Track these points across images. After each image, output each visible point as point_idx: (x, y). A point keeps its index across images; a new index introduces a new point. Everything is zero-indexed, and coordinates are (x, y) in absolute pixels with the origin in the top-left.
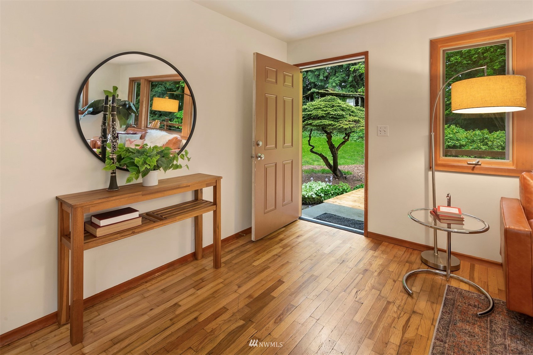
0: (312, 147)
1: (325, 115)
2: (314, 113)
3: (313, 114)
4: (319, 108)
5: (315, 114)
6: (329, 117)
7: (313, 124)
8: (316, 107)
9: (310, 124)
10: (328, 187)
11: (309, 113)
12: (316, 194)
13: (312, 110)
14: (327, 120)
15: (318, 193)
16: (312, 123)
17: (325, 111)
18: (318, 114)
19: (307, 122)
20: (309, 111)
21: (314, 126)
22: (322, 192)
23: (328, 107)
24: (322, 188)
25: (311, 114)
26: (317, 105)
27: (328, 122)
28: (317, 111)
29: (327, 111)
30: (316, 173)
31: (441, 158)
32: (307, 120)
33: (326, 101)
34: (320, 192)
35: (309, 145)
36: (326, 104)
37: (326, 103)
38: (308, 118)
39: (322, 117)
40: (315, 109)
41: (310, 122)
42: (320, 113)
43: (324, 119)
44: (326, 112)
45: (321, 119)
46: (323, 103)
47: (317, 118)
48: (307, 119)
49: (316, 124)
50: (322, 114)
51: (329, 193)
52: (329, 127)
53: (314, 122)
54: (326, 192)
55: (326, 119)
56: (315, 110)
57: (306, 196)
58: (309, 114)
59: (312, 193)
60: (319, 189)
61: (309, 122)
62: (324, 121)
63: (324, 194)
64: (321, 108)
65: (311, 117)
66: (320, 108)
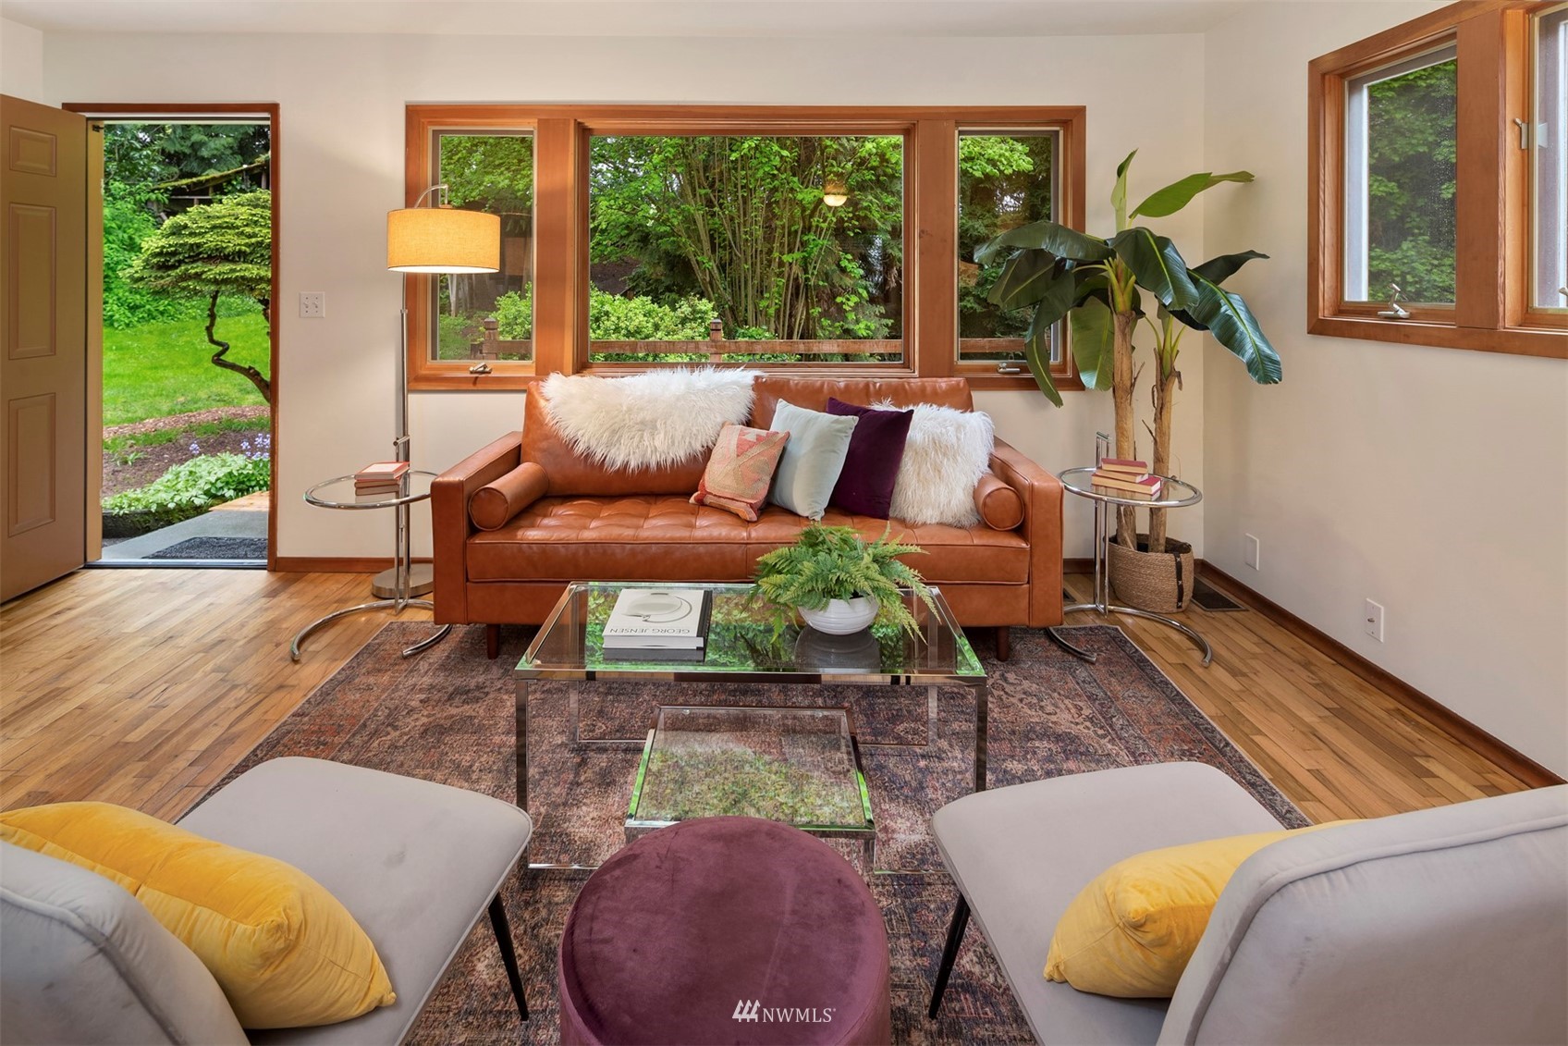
0: (221, 348)
1: (248, 250)
2: (211, 240)
3: (205, 243)
4: (227, 227)
5: (214, 244)
6: (262, 255)
7: (204, 277)
8: (220, 221)
9: (198, 276)
10: (250, 466)
11: (192, 241)
12: (207, 493)
13: (206, 233)
14: (256, 263)
15: (213, 491)
16: (204, 272)
17: (250, 236)
18: (224, 245)
19: (187, 270)
20: (195, 233)
21: (209, 281)
22: (227, 483)
23: (261, 226)
24: (230, 473)
25: (198, 245)
26: (224, 217)
27: (255, 272)
28: (223, 235)
29: (257, 237)
30: (241, 430)
31: (428, 363)
32: (186, 263)
33: (256, 206)
34: (221, 485)
35: (212, 341)
36: (254, 215)
37: (253, 212)
38: (190, 257)
39: (239, 256)
40: (214, 227)
41: (193, 271)
42: (232, 242)
43: (244, 262)
44: (253, 240)
45: (233, 261)
46: (244, 212)
47: (219, 256)
48: (187, 260)
49: (215, 277)
50: (238, 245)
51: (253, 483)
52: (259, 287)
53: (210, 270)
54: (243, 483)
55: (252, 261)
56: (216, 231)
57: (171, 506)
58: (192, 245)
59: (194, 492)
60: (221, 475)
61: (192, 268)
62: (245, 266)
63: (235, 490)
64: (238, 227)
65: (201, 253)
66: (232, 227)
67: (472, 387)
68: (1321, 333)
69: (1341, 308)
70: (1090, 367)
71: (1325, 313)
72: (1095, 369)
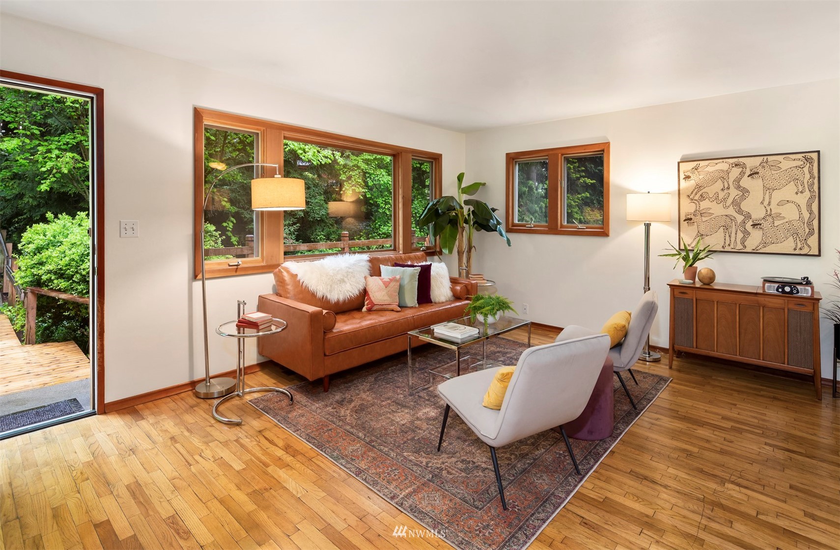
67: (235, 274)
68: (510, 232)
69: (514, 225)
70: (445, 247)
71: (510, 227)
72: (447, 247)
